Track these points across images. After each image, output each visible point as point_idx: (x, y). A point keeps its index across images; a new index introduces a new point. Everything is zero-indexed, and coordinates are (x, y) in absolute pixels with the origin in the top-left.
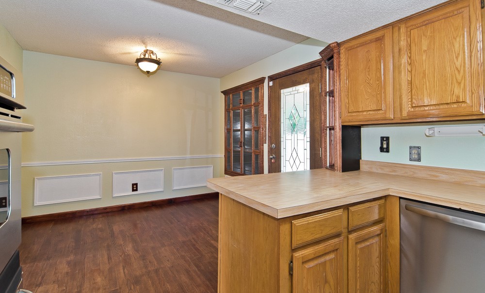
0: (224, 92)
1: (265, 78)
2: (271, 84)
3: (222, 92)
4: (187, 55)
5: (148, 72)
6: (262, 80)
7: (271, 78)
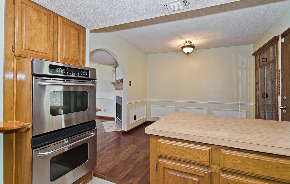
0: (255, 54)
1: (279, 36)
2: (283, 40)
3: (253, 54)
4: (209, 37)
5: (188, 53)
6: (276, 39)
7: (284, 35)
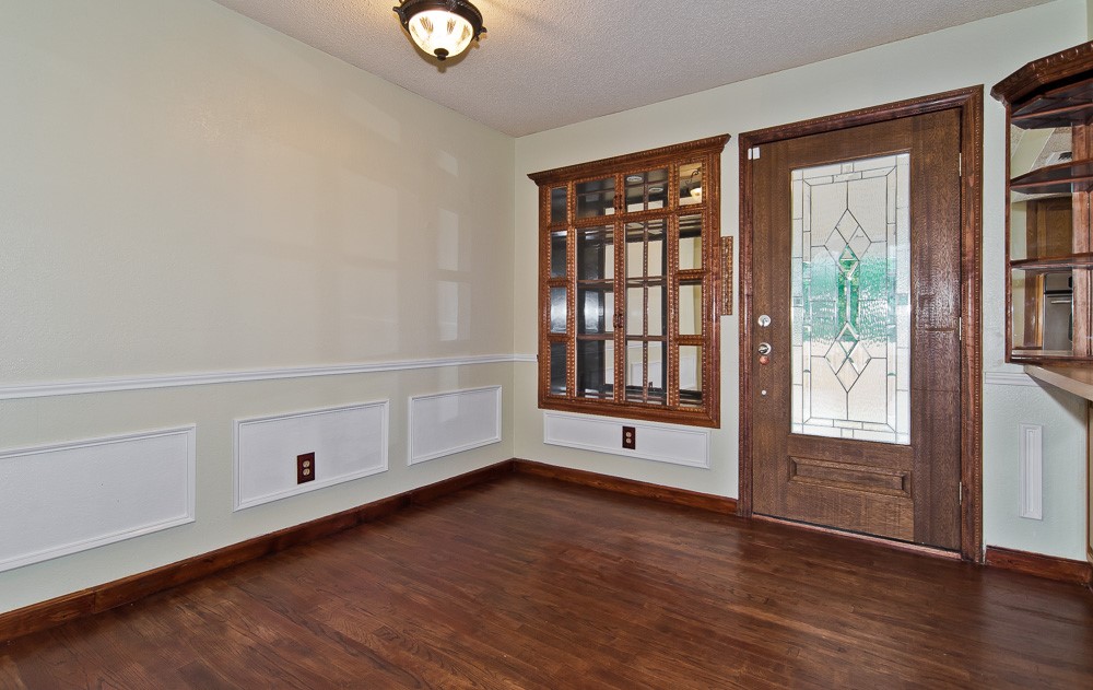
0: (540, 178)
3: (530, 176)
5: (442, 54)
6: (719, 144)
